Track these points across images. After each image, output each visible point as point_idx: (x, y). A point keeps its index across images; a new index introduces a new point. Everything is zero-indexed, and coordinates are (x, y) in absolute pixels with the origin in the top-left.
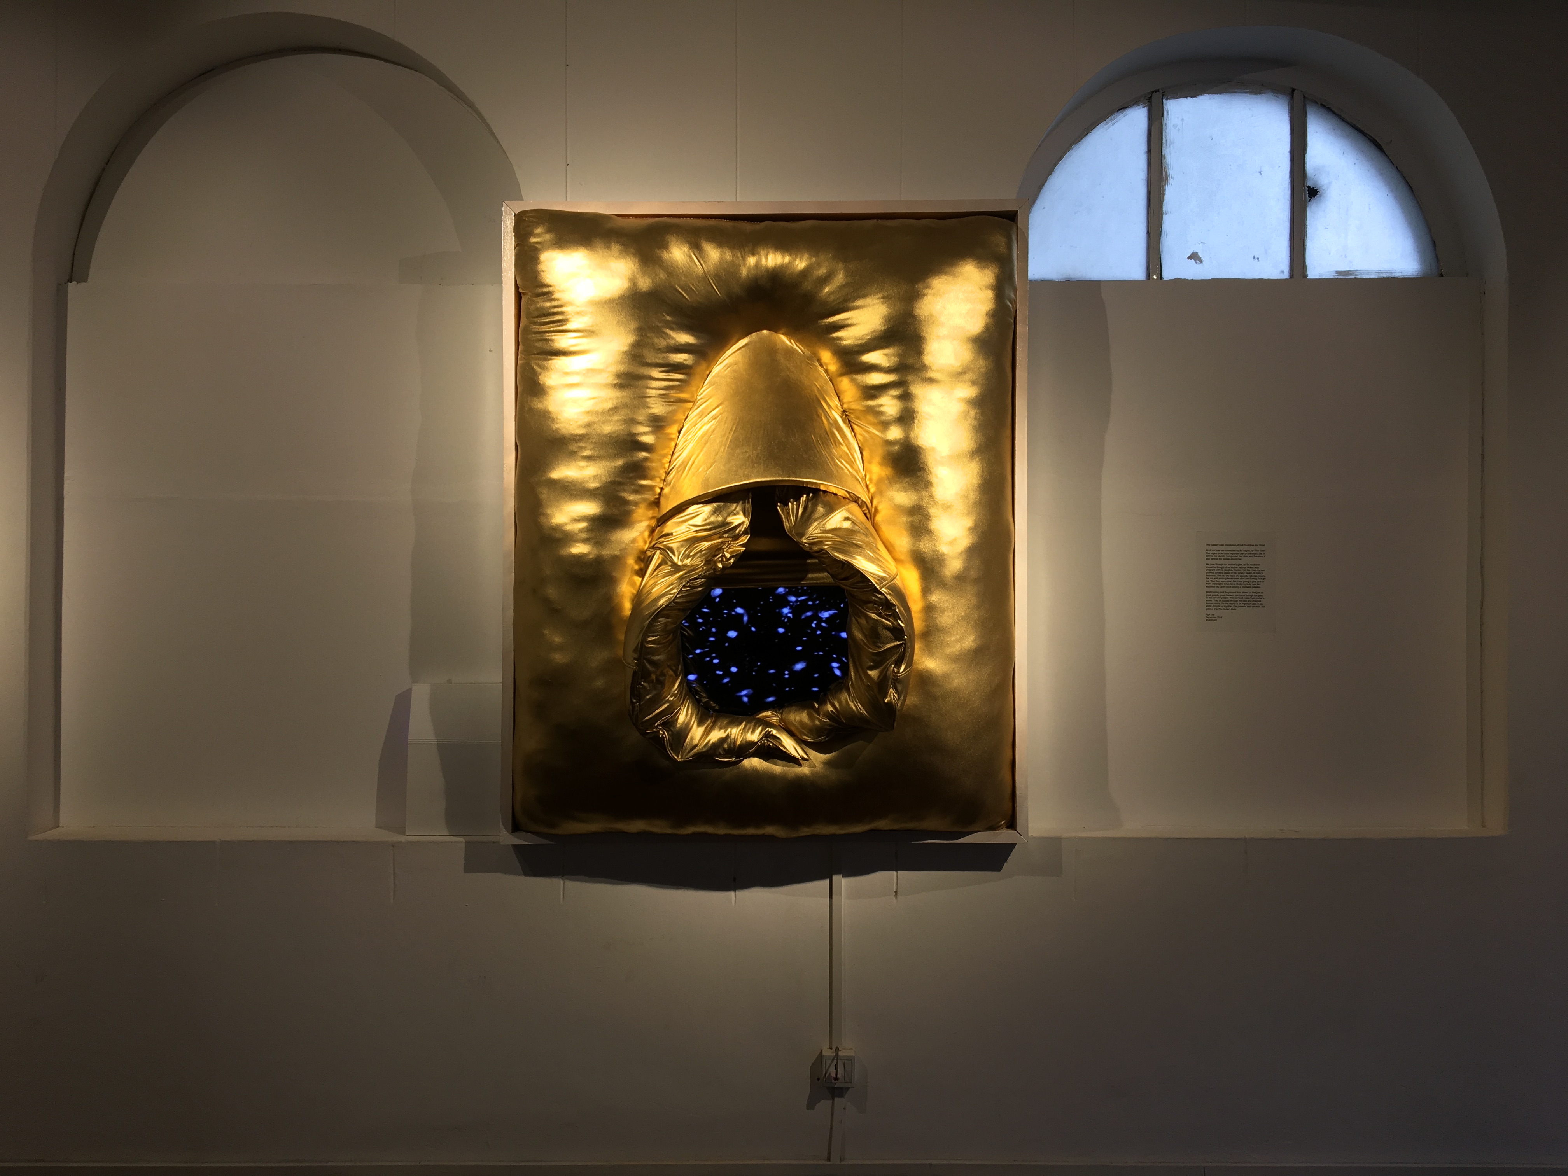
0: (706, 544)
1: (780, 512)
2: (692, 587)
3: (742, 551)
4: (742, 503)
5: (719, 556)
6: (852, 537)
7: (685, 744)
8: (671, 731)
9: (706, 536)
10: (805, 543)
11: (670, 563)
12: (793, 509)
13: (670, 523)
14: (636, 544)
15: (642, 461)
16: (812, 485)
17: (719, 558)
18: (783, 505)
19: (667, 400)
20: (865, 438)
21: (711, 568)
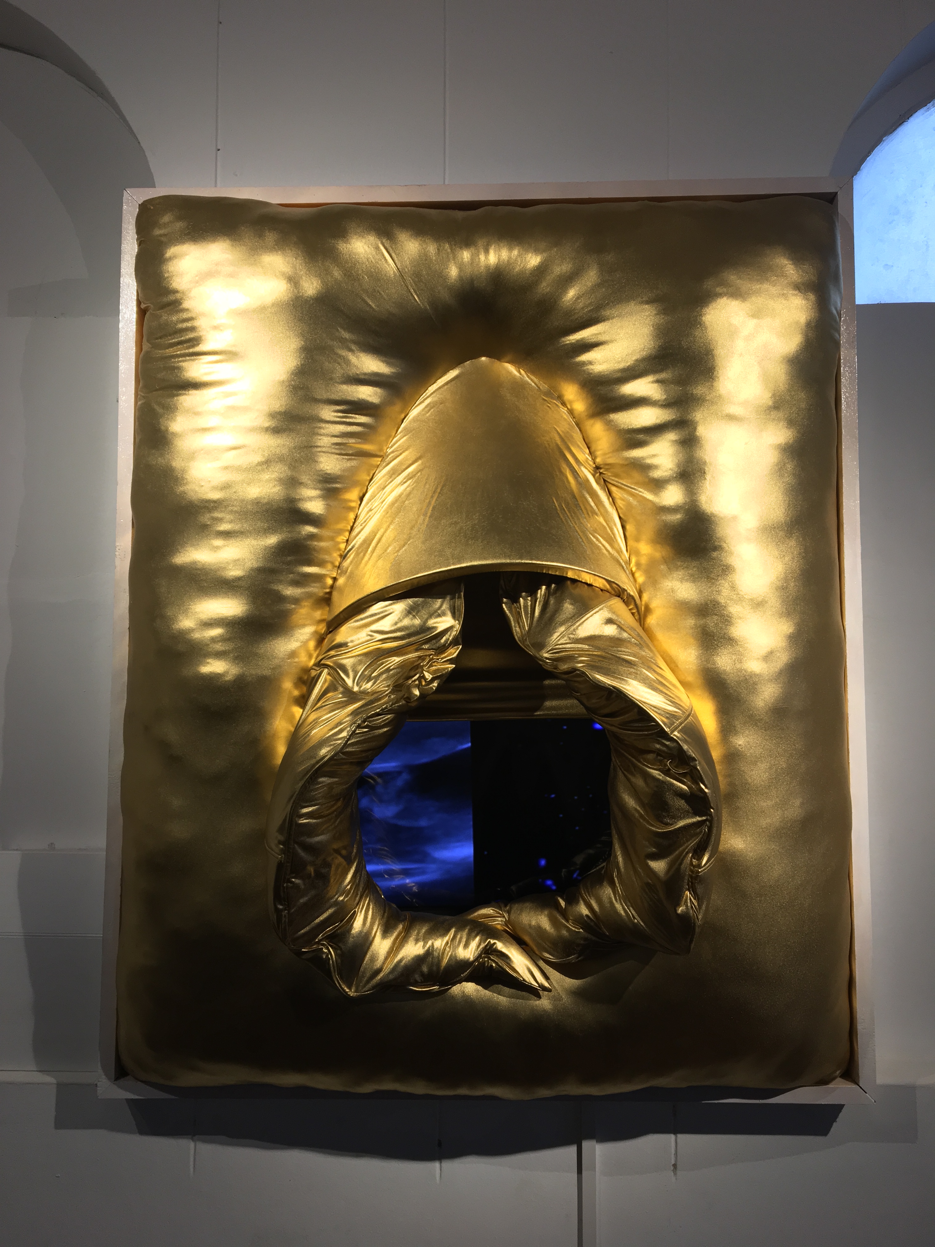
0: (397, 660)
1: (507, 612)
2: (372, 728)
3: (450, 669)
4: (451, 599)
5: (416, 677)
6: (619, 649)
7: (362, 969)
8: (341, 949)
9: (396, 647)
10: (547, 658)
11: (341, 689)
12: (526, 607)
13: (344, 629)
14: (296, 660)
15: (304, 539)
16: (556, 571)
17: (415, 681)
18: (510, 602)
19: (343, 452)
20: (629, 505)
21: (402, 697)
